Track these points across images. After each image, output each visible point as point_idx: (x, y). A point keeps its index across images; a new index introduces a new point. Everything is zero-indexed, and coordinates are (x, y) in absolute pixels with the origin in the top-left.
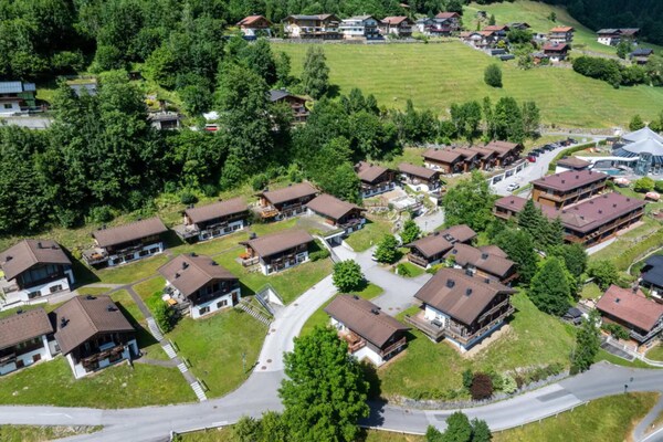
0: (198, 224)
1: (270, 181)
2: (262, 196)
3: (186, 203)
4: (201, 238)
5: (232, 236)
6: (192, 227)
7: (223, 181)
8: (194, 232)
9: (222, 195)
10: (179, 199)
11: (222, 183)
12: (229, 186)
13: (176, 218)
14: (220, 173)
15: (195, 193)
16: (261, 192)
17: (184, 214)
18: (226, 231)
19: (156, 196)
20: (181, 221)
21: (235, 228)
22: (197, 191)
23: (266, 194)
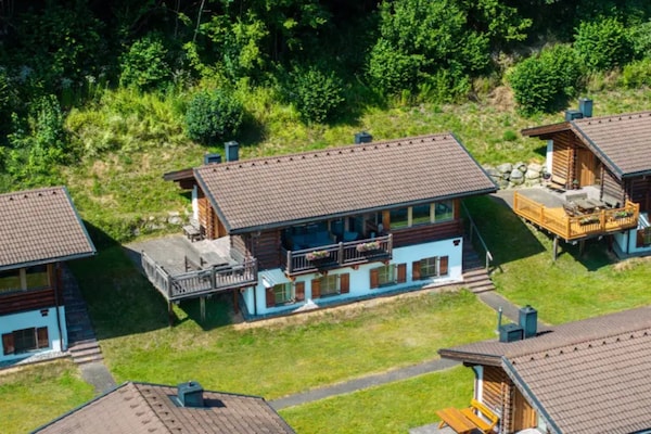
0: (247, 235)
1: (596, 79)
2: (563, 138)
3: (208, 139)
4: (256, 301)
5: (405, 310)
6: (219, 249)
7: (383, 59)
8: (225, 270)
9: (372, 119)
10: (175, 121)
11: (376, 70)
12: (410, 83)
13: (156, 202)
14: (376, 23)
15: (255, 101)
16: (555, 120)
17: (189, 184)
18: (376, 280)
19: (78, 96)
20: (174, 216)
21: (424, 270)
22: (263, 94)
23: (581, 127)
